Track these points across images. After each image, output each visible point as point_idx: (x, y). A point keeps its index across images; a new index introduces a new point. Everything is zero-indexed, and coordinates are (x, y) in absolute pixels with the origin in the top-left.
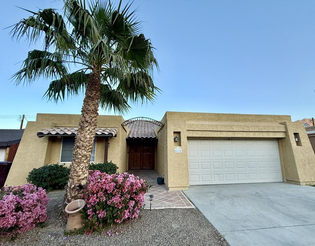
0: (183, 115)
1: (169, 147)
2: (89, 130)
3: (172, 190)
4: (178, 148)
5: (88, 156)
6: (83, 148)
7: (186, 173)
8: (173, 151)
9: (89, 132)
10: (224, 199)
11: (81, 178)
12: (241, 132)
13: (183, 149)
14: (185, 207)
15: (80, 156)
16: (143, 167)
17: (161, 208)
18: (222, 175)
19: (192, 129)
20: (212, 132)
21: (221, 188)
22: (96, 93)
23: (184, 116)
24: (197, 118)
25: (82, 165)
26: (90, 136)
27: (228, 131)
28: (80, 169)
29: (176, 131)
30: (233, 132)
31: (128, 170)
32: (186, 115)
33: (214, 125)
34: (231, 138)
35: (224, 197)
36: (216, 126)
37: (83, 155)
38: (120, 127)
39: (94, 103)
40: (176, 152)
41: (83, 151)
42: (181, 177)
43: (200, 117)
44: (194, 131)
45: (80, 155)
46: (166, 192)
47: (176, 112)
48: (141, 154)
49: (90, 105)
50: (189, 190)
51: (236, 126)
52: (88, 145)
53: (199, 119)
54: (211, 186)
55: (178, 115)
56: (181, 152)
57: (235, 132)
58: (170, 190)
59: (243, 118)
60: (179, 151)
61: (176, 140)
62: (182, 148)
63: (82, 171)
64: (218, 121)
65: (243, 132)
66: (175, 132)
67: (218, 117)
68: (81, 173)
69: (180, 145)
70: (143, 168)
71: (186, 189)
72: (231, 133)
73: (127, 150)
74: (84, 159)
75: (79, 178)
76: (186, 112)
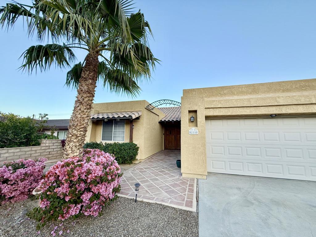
0: (202, 91)
1: (183, 128)
2: (80, 109)
3: (186, 177)
4: (193, 128)
5: (78, 135)
6: (74, 127)
7: (204, 158)
8: (188, 132)
9: (80, 111)
10: (253, 204)
11: (69, 156)
12: (294, 106)
13: (200, 130)
14: (181, 207)
15: (70, 136)
16: (177, 147)
17: (151, 201)
18: (260, 165)
19: (212, 107)
20: (242, 108)
21: (256, 183)
22: (90, 73)
23: (204, 92)
24: (222, 93)
25: (72, 144)
26: (81, 116)
27: (269, 106)
28: (70, 148)
29: (191, 109)
30: (278, 107)
31: (165, 149)
32: (206, 92)
33: (245, 99)
34: (276, 115)
35: (255, 200)
36: (249, 100)
37: (73, 134)
38: (144, 111)
39: (87, 83)
40: (191, 134)
41: (73, 130)
42: (197, 162)
43: (225, 92)
44: (215, 109)
45: (71, 134)
46: (178, 177)
47: (194, 89)
48: (175, 136)
49: (83, 86)
50: (208, 180)
51: (283, 97)
52: (79, 124)
53: (224, 93)
54: (242, 178)
55: (197, 92)
56: (198, 134)
57: (281, 107)
58: (184, 175)
59: (298, 86)
60: (194, 133)
61: (191, 120)
62: (198, 129)
63: (72, 150)
64: (254, 94)
65: (298, 106)
66: (190, 112)
67: (254, 89)
68: (70, 151)
69: (197, 126)
70: (177, 149)
71: (203, 178)
72: (274, 108)
73: (162, 132)
74: (74, 138)
75: (68, 156)
76: (206, 88)
